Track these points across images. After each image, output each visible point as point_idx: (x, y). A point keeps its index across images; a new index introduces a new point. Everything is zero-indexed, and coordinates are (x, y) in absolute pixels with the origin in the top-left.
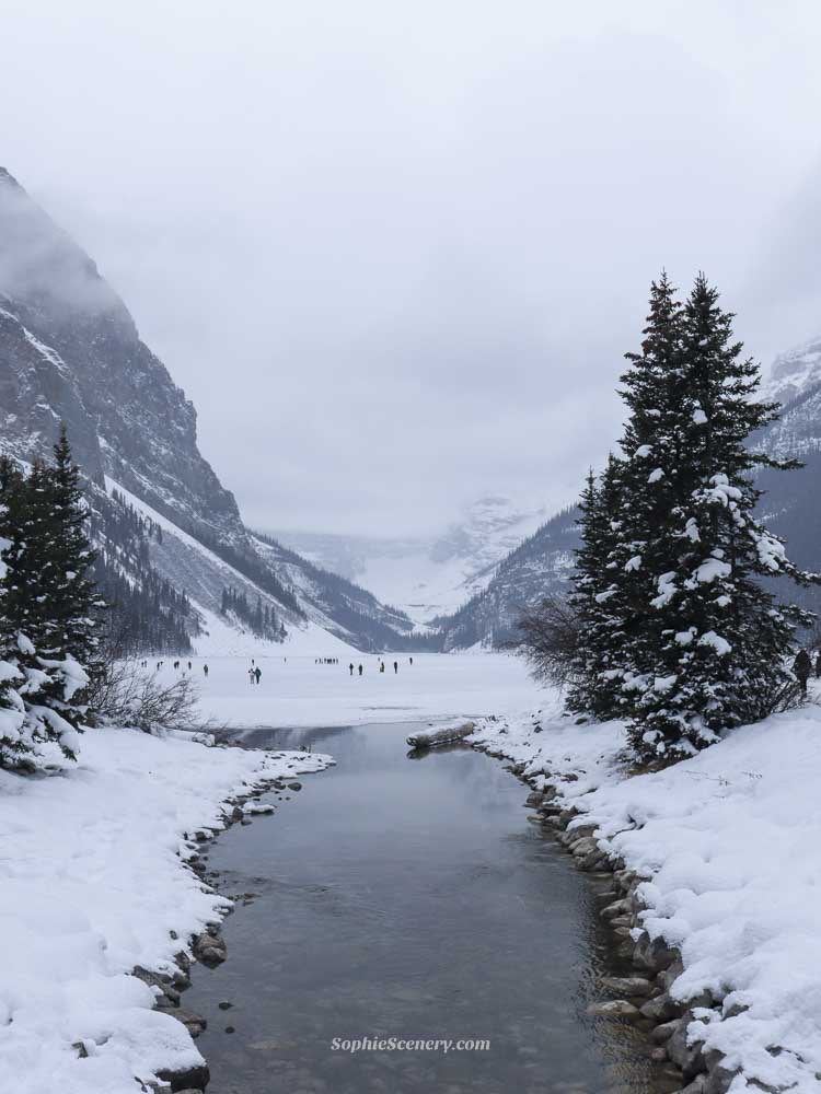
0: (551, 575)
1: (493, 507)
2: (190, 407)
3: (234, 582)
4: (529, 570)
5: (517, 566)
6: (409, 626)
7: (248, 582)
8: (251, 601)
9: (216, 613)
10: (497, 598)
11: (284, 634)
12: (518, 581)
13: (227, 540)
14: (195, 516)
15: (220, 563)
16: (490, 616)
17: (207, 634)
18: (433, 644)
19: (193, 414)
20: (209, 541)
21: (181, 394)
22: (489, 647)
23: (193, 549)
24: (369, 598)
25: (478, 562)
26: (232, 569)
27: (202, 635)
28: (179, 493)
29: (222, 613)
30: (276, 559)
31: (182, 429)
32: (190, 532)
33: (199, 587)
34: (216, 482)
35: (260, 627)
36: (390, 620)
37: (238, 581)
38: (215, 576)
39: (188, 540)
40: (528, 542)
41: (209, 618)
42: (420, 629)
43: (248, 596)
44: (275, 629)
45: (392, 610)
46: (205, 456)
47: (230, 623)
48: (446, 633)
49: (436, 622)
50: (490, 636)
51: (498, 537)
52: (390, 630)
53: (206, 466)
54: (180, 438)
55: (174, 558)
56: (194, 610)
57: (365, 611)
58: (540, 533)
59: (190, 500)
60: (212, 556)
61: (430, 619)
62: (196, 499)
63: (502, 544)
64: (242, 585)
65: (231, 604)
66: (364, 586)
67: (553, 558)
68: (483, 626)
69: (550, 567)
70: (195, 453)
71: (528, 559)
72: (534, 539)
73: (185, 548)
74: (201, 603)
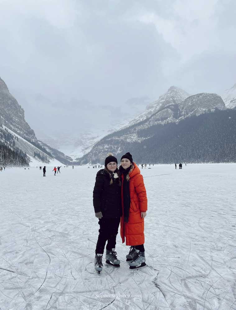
0: (104, 149)
1: (87, 135)
2: (23, 110)
3: (36, 150)
4: (99, 148)
5: (96, 147)
6: (72, 160)
7: (40, 150)
8: (41, 155)
9: (33, 157)
10: (92, 153)
11: (49, 161)
12: (97, 150)
13: (33, 141)
14: (25, 135)
15: (33, 146)
16: (91, 157)
17: (32, 162)
18: (78, 164)
19: (24, 111)
20: (29, 141)
21: (20, 107)
22: (91, 164)
23: (26, 142)
24: (63, 154)
25: (84, 147)
26: (35, 147)
27: (31, 162)
28: (21, 130)
29: (34, 157)
30: (42, 145)
31: (21, 115)
32: (25, 138)
33: (28, 151)
34: (29, 127)
35: (44, 160)
36: (67, 158)
37: (37, 150)
38: (32, 149)
39: (25, 140)
40: (99, 142)
41: (31, 158)
42: (74, 161)
43: (40, 153)
44: (47, 160)
45: (68, 157)
46: (26, 121)
47: (36, 159)
48: (81, 162)
49: (77, 159)
50: (91, 162)
51: (88, 142)
52: (68, 161)
53: (27, 124)
54: (20, 117)
55: (22, 145)
56: (28, 157)
57: (62, 157)
58: (101, 140)
59: (23, 131)
60: (30, 144)
61: (76, 159)
62: (25, 131)
63: (90, 143)
64: (39, 151)
65: (36, 155)
66: (61, 151)
67: (104, 146)
68: (89, 160)
69: (103, 147)
70: (24, 121)
71: (99, 146)
72: (100, 142)
73: (24, 142)
74: (29, 155)
